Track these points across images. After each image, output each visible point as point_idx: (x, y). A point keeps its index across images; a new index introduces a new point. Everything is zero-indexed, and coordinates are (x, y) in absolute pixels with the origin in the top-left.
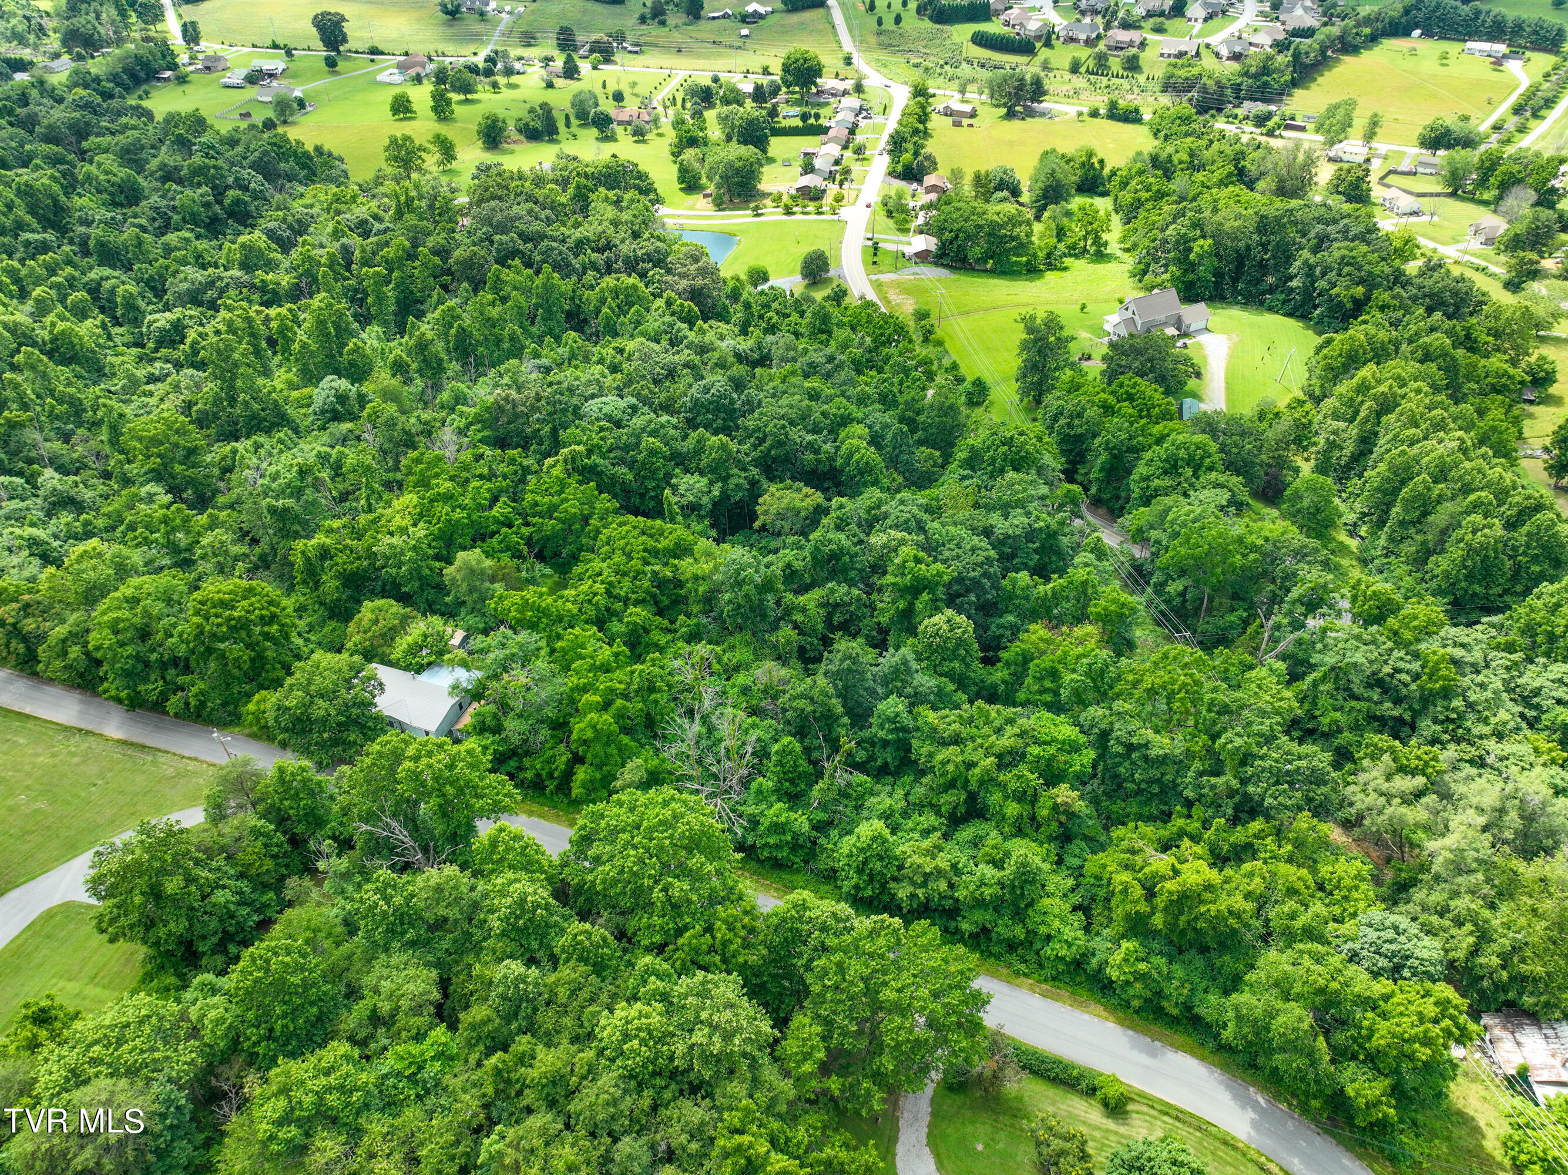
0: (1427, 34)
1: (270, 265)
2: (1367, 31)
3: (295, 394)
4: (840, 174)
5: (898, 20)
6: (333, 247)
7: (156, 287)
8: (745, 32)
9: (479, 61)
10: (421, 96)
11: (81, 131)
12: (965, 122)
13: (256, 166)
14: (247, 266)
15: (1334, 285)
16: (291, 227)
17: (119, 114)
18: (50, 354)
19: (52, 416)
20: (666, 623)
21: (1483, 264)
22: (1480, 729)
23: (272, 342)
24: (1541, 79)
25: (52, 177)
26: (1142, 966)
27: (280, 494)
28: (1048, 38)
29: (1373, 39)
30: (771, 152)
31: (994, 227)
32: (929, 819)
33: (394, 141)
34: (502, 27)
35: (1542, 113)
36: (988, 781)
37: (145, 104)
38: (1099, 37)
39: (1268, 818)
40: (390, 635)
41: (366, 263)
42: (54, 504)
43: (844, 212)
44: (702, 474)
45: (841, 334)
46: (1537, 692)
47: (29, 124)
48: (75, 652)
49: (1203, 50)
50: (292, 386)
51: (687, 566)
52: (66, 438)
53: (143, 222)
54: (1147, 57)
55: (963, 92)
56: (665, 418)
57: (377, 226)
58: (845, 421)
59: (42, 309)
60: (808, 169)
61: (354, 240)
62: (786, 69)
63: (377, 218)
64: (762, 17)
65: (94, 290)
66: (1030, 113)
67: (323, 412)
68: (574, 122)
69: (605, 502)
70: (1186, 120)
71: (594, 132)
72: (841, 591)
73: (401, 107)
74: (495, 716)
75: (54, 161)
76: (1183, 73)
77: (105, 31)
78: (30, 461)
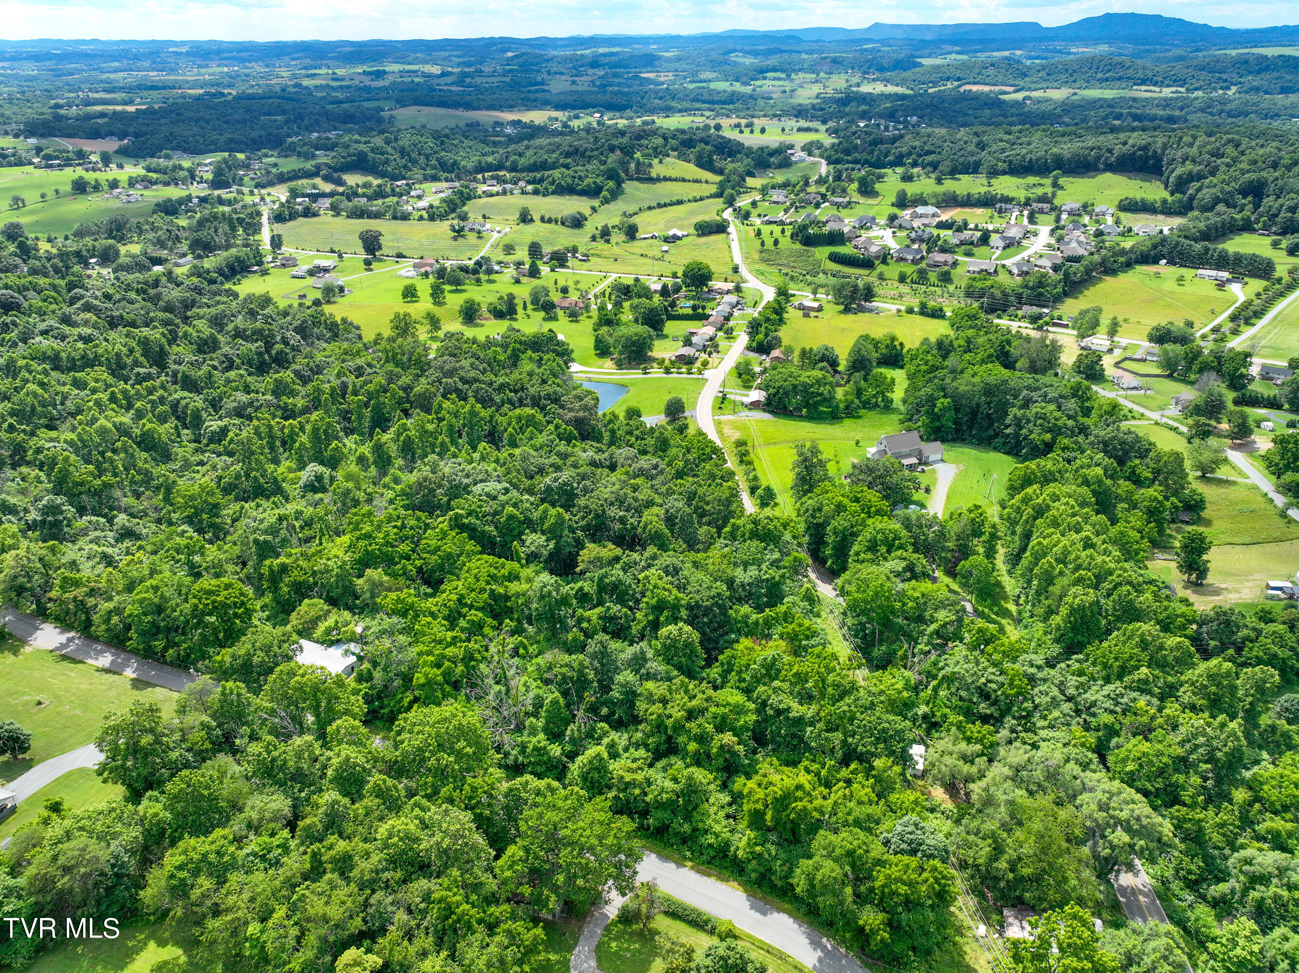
0: (1171, 262)
1: (292, 393)
2: (1122, 260)
3: (291, 475)
4: (711, 347)
5: (776, 242)
6: (335, 383)
7: (215, 405)
8: (665, 248)
9: (471, 264)
10: (424, 288)
11: (188, 305)
12: (812, 314)
13: (297, 330)
14: (276, 393)
15: (1031, 432)
16: (311, 370)
17: (215, 294)
18: (139, 444)
19: (132, 482)
20: (495, 623)
21: (1176, 424)
22: (1041, 723)
23: (284, 443)
24: (1253, 297)
25: (163, 334)
26: (758, 849)
27: (266, 532)
28: (885, 257)
29: (1129, 265)
30: (666, 331)
31: (806, 387)
32: (642, 752)
33: (397, 316)
34: (492, 241)
35: (1253, 321)
36: (679, 728)
37: (235, 288)
38: (922, 258)
39: (861, 761)
40: (315, 622)
41: (355, 393)
42: (122, 535)
43: (707, 374)
44: (543, 533)
45: (673, 451)
46: (1094, 704)
47: (155, 300)
48: (115, 619)
49: (1000, 269)
50: (290, 470)
51: (514, 587)
52: (138, 495)
53: (216, 363)
54: (956, 273)
55: (815, 293)
56: (526, 497)
57: (369, 370)
58: (649, 504)
59: (140, 415)
60: (688, 342)
61: (351, 379)
62: (685, 275)
63: (370, 365)
64: (679, 238)
65: (175, 405)
66: (862, 310)
67: (305, 486)
68: (530, 306)
69: (471, 546)
70: (973, 317)
71: (542, 314)
72: (616, 609)
73: (410, 293)
74: (369, 671)
75: (166, 323)
76: (979, 285)
77: (220, 240)
78: (111, 509)
